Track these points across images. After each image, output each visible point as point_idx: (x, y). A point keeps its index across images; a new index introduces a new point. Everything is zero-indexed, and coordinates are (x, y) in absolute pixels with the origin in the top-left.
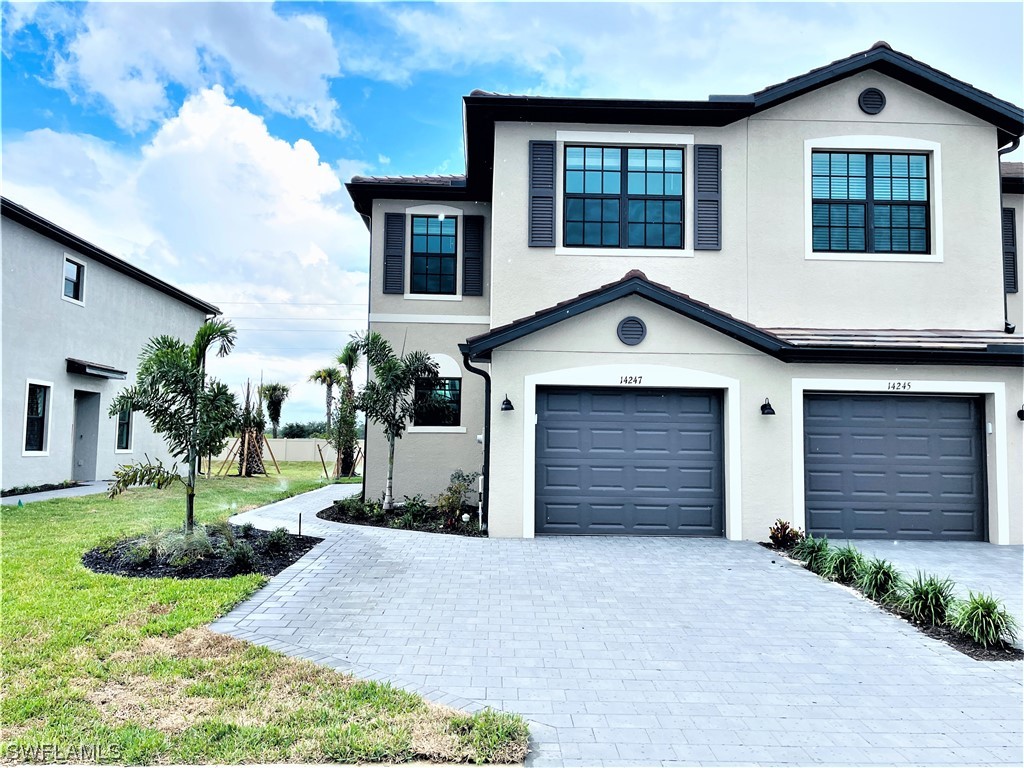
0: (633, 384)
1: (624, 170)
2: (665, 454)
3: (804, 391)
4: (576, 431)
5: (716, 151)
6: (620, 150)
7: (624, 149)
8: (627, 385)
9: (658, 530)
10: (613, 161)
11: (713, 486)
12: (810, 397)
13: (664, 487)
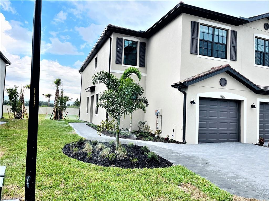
0: (223, 98)
1: (213, 34)
2: (227, 119)
3: (260, 102)
4: (206, 111)
5: (236, 32)
6: (212, 28)
7: (214, 28)
8: (222, 98)
9: (225, 140)
10: (211, 32)
11: (237, 128)
12: (261, 103)
13: (226, 128)
